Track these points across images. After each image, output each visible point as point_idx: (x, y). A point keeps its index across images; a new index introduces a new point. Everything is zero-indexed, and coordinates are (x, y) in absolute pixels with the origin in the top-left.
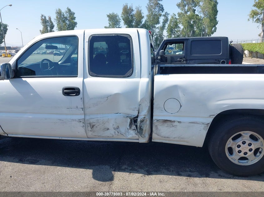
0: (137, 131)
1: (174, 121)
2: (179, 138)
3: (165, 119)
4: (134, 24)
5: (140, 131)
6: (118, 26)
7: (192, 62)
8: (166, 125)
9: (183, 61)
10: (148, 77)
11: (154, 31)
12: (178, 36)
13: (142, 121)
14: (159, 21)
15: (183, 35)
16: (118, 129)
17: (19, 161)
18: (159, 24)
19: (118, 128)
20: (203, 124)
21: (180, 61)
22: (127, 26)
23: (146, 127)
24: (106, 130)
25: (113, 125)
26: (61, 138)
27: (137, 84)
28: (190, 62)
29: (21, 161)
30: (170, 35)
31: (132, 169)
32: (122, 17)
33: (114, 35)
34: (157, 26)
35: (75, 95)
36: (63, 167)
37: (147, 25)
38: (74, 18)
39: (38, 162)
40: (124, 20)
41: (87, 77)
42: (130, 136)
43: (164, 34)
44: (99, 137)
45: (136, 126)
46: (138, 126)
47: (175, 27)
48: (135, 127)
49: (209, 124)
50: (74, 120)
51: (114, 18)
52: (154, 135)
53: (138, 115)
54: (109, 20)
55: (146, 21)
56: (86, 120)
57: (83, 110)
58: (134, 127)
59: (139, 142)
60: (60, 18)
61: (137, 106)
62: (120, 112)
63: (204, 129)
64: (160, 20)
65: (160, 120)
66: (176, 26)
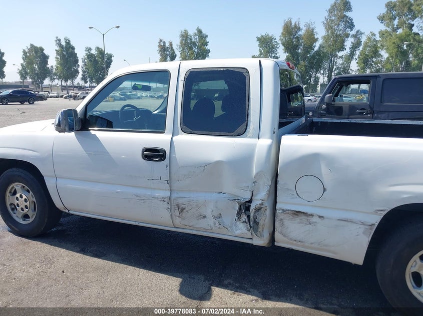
0: (249, 226)
1: (312, 215)
2: (319, 244)
3: (297, 210)
4: (300, 51)
5: (254, 225)
6: (273, 55)
7: (383, 116)
8: (299, 221)
9: (367, 114)
10: (272, 138)
11: (333, 62)
12: (378, 71)
13: (258, 210)
14: (344, 46)
15: (387, 69)
16: (220, 219)
17: (80, 251)
18: (343, 50)
19: (220, 216)
20: (363, 224)
21: (361, 114)
22: (288, 54)
23: (265, 219)
24: (201, 219)
25: (213, 211)
26: (137, 224)
27: (252, 148)
28: (380, 115)
29: (83, 251)
30: (364, 69)
31: (239, 287)
32: (281, 40)
33: (222, 69)
34: (340, 54)
35: (158, 159)
36: (136, 268)
37: (323, 52)
38: (206, 44)
39: (104, 256)
40: (283, 45)
41: (178, 134)
42: (238, 232)
43: (351, 68)
44: (191, 228)
45: (248, 217)
46: (251, 217)
47: (373, 56)
48: (246, 217)
49: (373, 225)
50: (155, 198)
51: (268, 42)
52: (278, 236)
53: (251, 199)
54: (260, 46)
55: (321, 45)
56: (172, 199)
57: (168, 183)
58: (244, 218)
59: (252, 244)
60: (185, 44)
61: (250, 184)
62: (224, 191)
63: (364, 233)
64: (345, 44)
65: (288, 210)
66: (376, 53)
